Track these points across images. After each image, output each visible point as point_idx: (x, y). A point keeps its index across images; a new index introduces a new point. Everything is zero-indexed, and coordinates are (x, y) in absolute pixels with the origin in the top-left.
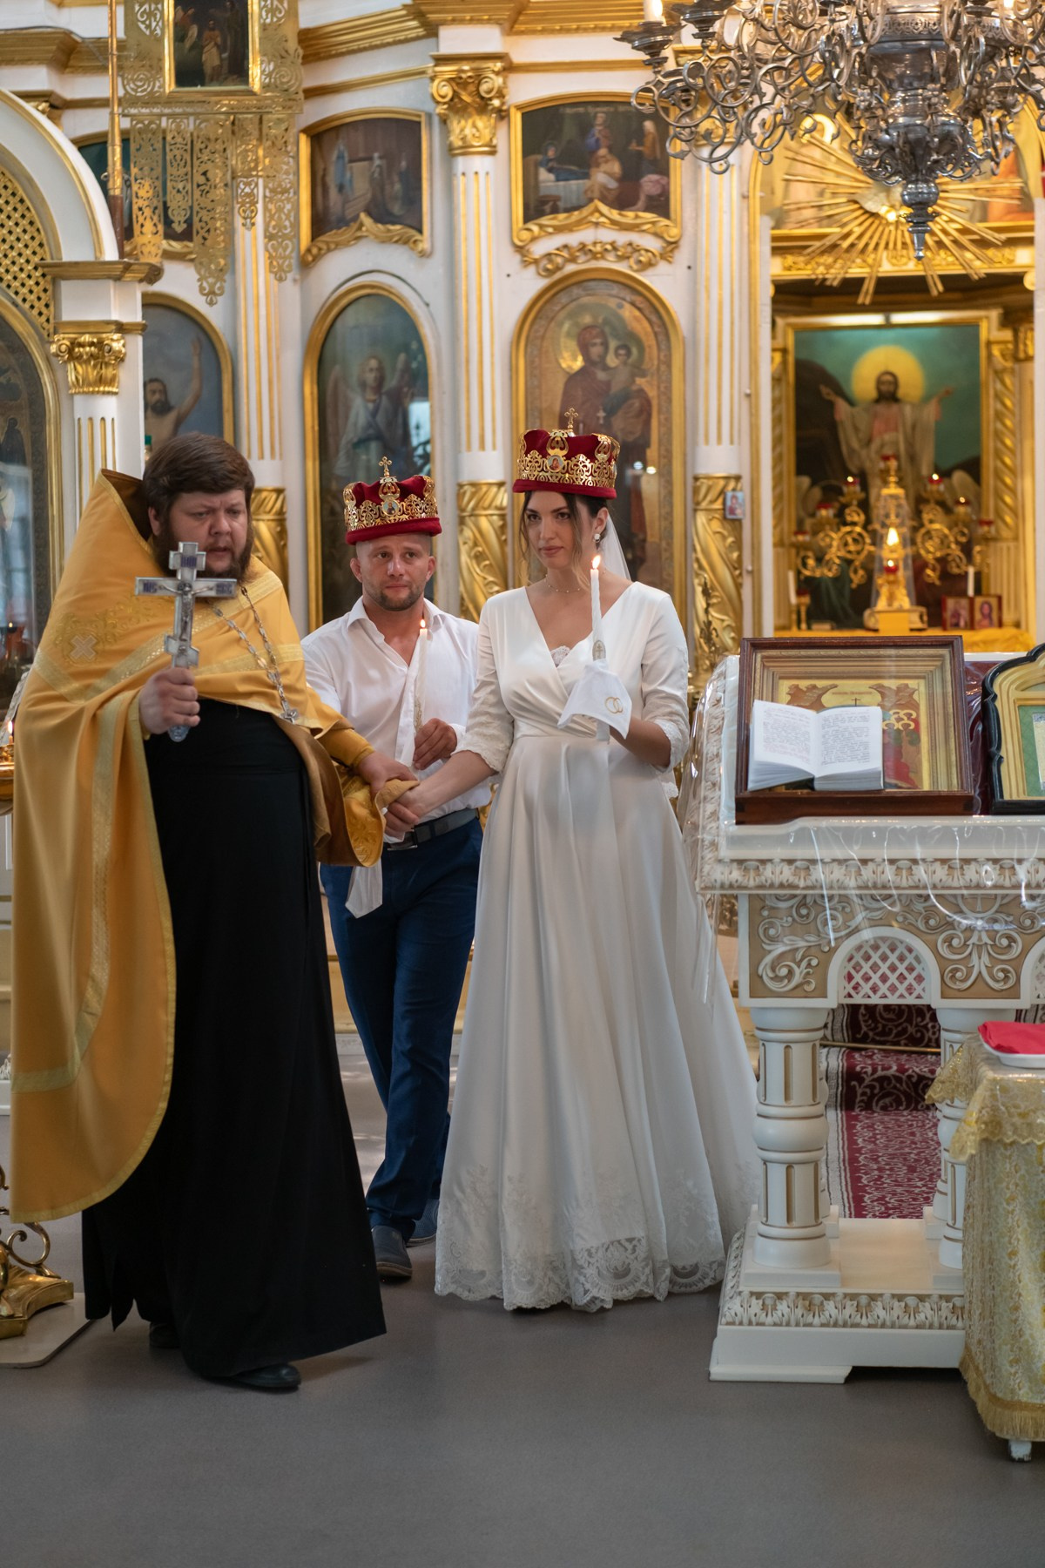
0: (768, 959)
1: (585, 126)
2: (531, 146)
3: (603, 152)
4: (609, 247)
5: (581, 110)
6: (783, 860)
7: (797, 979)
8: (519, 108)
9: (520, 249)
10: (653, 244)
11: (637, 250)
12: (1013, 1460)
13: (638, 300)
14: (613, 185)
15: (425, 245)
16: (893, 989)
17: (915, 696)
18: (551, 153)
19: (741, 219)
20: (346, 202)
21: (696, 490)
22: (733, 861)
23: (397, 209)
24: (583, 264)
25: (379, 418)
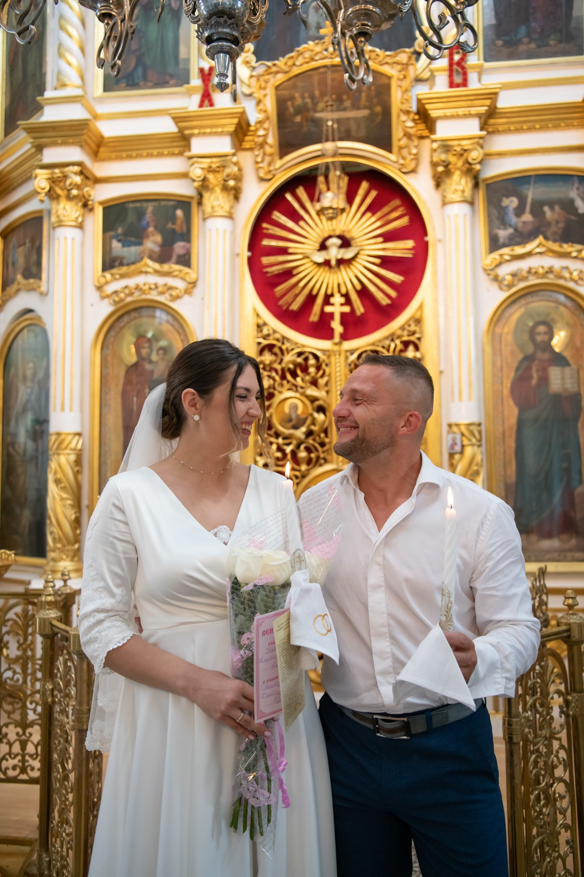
1: (141, 214)
2: (108, 226)
3: (151, 229)
4: (153, 287)
5: (138, 205)
8: (101, 203)
9: (99, 288)
10: (180, 284)
11: (171, 288)
13: (171, 319)
14: (157, 249)
15: (44, 288)
18: (120, 231)
20: (14, 270)
23: (33, 269)
24: (137, 296)
25: (33, 398)
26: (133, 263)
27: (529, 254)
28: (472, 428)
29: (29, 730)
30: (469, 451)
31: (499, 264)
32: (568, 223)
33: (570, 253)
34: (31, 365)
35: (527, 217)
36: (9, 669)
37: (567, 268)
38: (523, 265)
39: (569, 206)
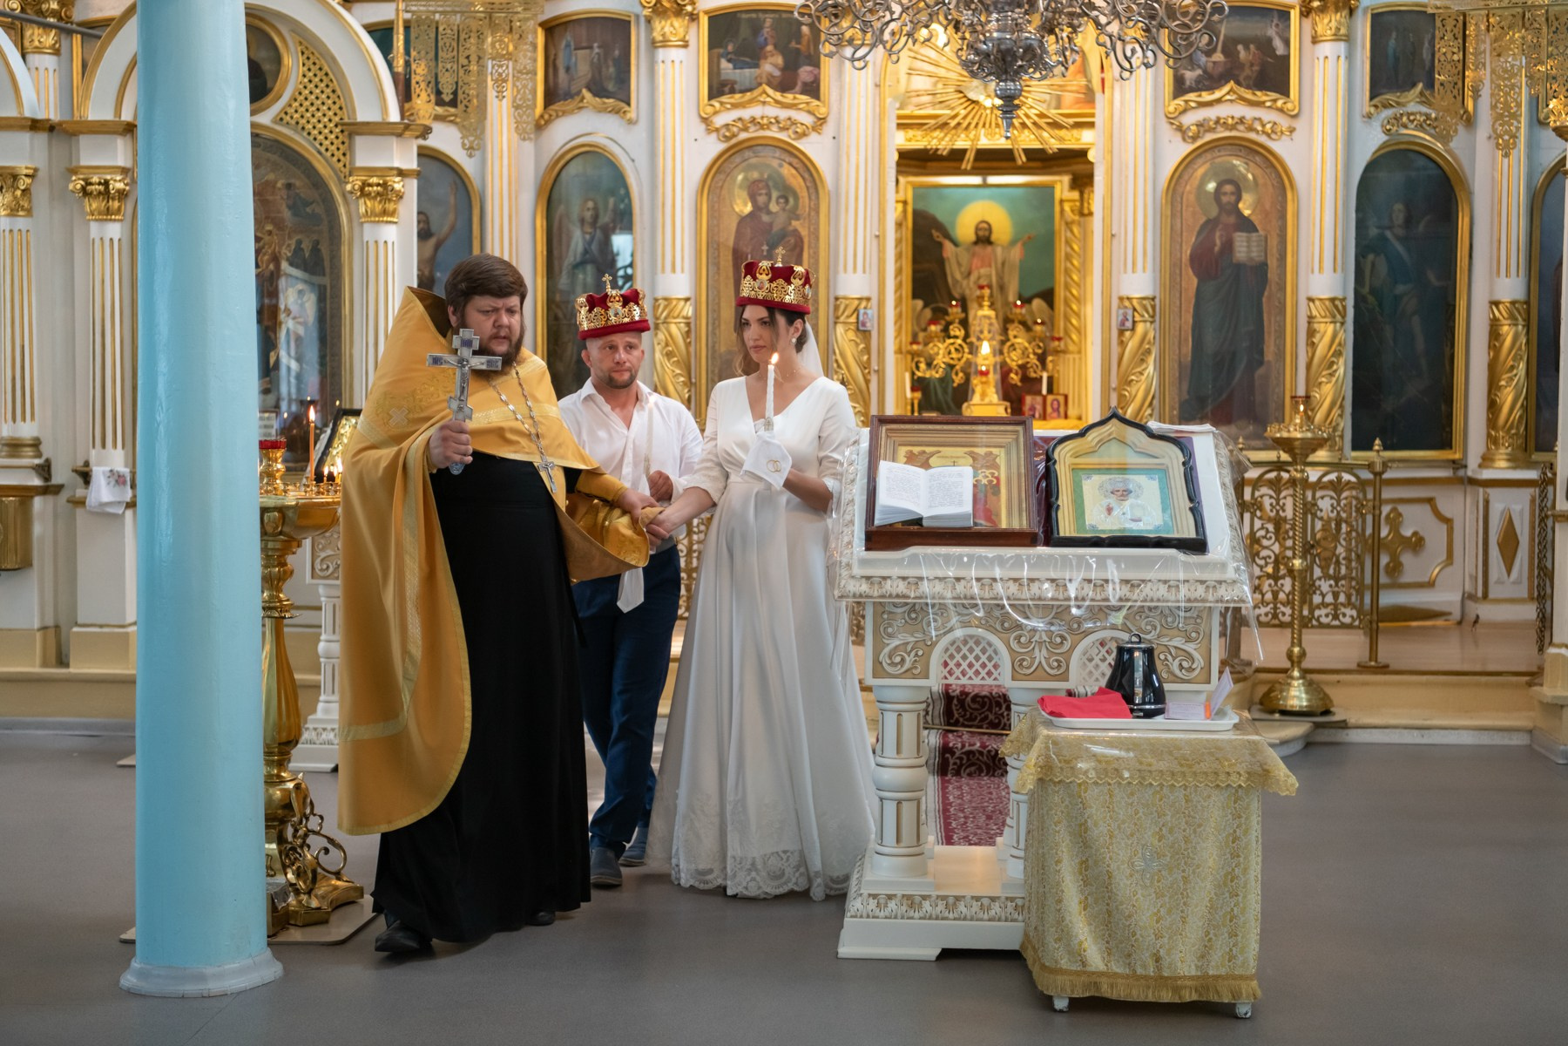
0: (887, 650)
1: (756, 28)
2: (714, 43)
3: (770, 48)
4: (773, 121)
5: (754, 15)
6: (899, 577)
7: (907, 665)
8: (706, 12)
9: (705, 120)
10: (807, 119)
11: (794, 123)
12: (1055, 1011)
13: (794, 161)
14: (777, 73)
15: (632, 115)
16: (977, 673)
17: (998, 460)
18: (730, 48)
19: (874, 101)
20: (571, 80)
21: (836, 308)
22: (862, 577)
23: (611, 86)
24: (753, 133)
26: (748, 91)
27: (1219, 101)
28: (1144, 302)
30: (1140, 328)
31: (1184, 111)
32: (1263, 65)
33: (1264, 102)
35: (1218, 57)
37: (1260, 119)
38: (1211, 113)
39: (1265, 45)
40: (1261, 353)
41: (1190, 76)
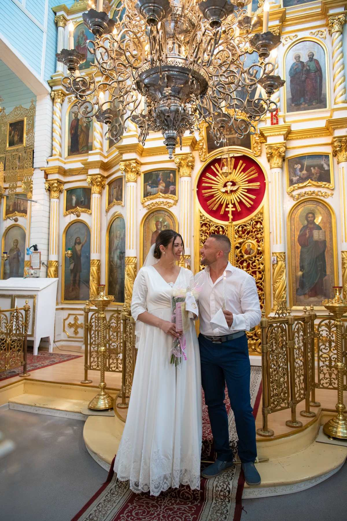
2: (146, 181)
3: (161, 181)
4: (162, 203)
5: (157, 172)
8: (143, 172)
9: (143, 204)
11: (168, 203)
13: (168, 214)
14: (163, 188)
15: (123, 204)
18: (150, 182)
20: (113, 197)
23: (119, 197)
24: (156, 206)
25: (119, 244)
26: (155, 194)
27: (305, 186)
28: (281, 254)
29: (119, 355)
30: (280, 263)
31: (293, 190)
32: (321, 174)
33: (321, 185)
34: (119, 232)
35: (304, 172)
36: (112, 335)
37: (320, 191)
38: (303, 191)
39: (321, 167)
40: (325, 271)
41: (295, 179)
